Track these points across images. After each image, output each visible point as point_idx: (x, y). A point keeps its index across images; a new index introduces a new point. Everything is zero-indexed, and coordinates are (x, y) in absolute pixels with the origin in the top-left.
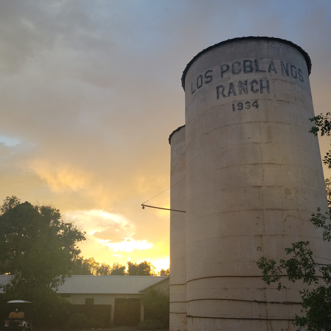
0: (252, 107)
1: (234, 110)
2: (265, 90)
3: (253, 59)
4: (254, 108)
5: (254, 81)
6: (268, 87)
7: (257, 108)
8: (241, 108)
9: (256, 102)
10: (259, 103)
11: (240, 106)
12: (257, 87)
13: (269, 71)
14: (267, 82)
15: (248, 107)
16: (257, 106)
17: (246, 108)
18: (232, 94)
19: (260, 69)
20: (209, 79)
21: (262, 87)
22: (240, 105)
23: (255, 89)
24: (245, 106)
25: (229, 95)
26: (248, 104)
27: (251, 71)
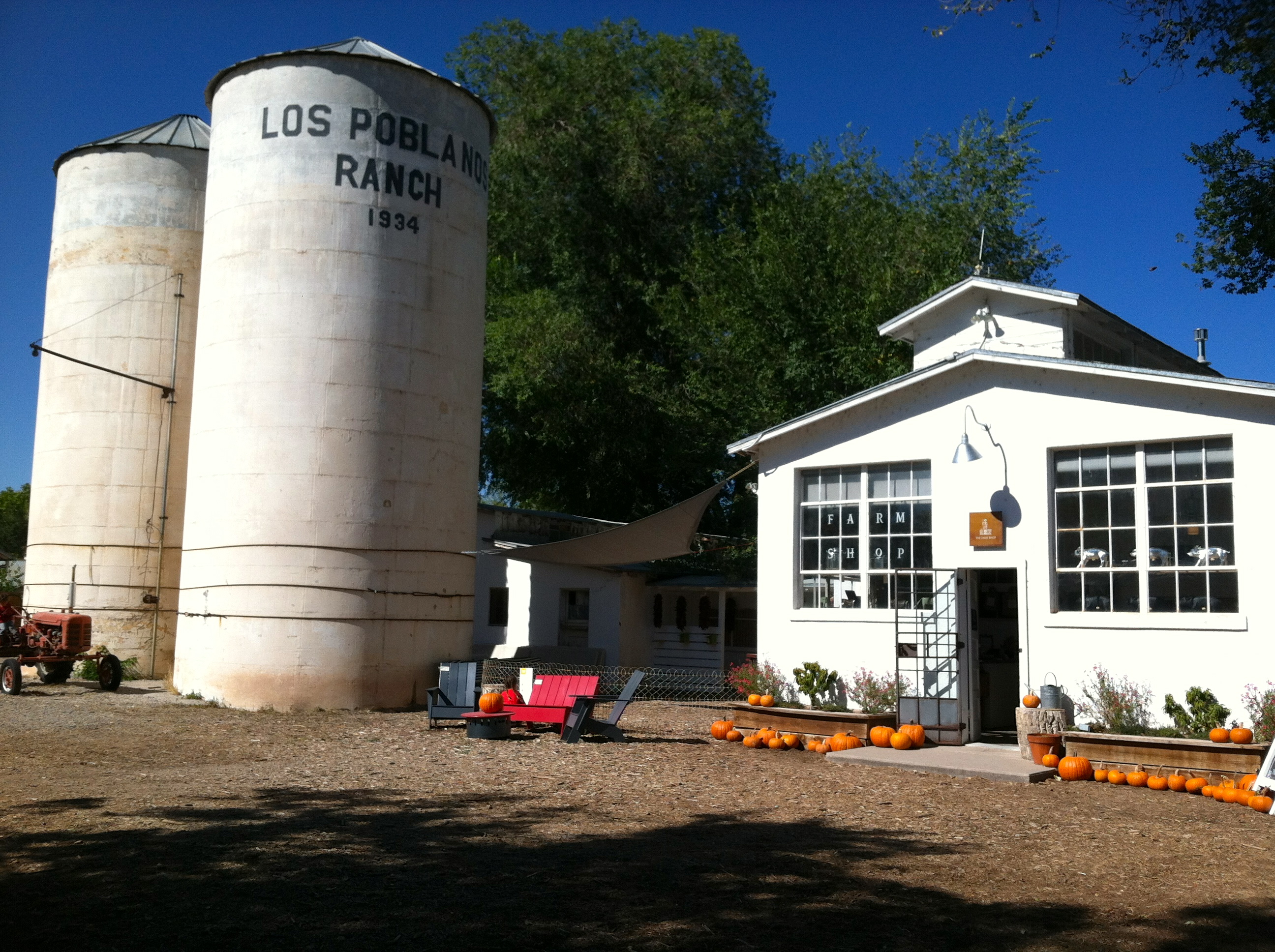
0: (406, 227)
1: (371, 223)
2: (433, 198)
3: (419, 122)
4: (408, 231)
5: (415, 174)
6: (438, 193)
7: (415, 232)
8: (385, 222)
9: (414, 219)
10: (421, 223)
11: (384, 219)
12: (419, 187)
13: (443, 160)
14: (439, 181)
15: (400, 226)
16: (416, 229)
17: (396, 226)
18: (370, 186)
19: (430, 148)
20: (320, 127)
21: (428, 191)
22: (385, 216)
23: (416, 191)
24: (394, 221)
25: (364, 186)
26: (400, 219)
27: (413, 148)
